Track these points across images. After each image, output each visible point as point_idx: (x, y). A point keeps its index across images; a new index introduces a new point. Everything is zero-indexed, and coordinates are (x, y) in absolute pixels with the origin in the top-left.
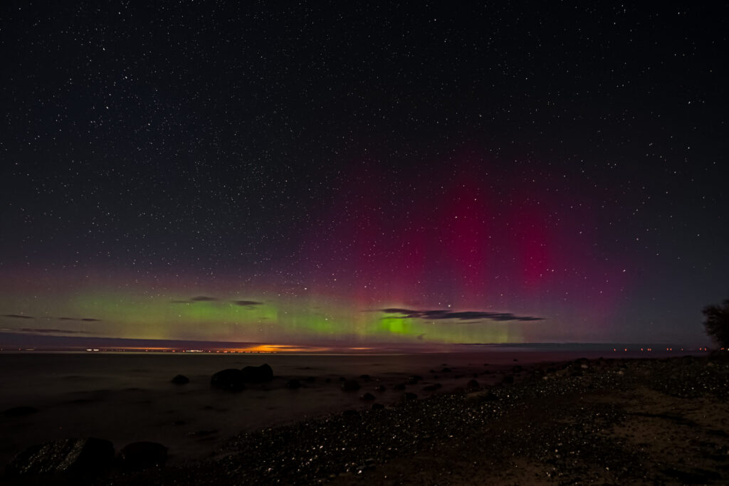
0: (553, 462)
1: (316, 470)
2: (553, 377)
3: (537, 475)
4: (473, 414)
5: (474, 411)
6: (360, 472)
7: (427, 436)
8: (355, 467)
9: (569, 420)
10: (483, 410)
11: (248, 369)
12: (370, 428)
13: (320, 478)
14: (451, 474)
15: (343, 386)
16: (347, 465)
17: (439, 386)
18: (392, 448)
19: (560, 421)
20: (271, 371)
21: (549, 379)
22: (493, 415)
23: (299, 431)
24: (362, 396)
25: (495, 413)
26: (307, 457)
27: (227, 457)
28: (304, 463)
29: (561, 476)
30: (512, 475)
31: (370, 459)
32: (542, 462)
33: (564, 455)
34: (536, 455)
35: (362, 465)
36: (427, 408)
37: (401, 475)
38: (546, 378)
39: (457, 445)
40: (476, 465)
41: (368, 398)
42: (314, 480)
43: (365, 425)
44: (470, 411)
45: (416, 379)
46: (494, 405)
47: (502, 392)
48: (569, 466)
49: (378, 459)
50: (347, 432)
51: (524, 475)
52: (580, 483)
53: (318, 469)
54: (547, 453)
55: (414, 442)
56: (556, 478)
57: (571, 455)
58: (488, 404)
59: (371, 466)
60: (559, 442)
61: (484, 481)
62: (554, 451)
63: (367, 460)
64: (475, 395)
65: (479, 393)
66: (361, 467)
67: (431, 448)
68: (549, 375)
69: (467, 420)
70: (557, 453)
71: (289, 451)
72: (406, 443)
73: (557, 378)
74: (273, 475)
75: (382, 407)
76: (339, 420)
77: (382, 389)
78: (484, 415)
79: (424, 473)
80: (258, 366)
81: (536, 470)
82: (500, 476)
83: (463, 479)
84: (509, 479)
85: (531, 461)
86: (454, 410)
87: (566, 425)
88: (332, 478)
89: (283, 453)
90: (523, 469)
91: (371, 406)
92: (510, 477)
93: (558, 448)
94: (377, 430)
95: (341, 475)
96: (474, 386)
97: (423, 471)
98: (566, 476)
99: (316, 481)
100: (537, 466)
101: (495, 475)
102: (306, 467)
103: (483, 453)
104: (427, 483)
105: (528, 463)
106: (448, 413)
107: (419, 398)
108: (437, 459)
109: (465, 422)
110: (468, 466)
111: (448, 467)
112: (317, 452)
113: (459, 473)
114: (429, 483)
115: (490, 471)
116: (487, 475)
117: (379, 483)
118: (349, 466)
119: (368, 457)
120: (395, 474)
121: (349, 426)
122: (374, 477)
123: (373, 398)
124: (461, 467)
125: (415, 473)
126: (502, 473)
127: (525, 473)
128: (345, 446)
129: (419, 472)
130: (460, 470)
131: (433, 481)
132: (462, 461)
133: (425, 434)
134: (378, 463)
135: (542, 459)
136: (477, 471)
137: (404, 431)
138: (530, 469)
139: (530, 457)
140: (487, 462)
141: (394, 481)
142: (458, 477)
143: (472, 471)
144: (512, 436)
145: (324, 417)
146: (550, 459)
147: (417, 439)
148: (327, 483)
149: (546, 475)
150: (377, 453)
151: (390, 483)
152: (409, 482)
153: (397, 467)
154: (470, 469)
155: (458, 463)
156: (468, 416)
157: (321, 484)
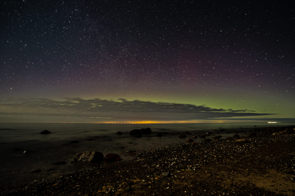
1: (176, 167)
3: (284, 178)
4: (240, 148)
5: (240, 147)
6: (194, 169)
8: (192, 167)
10: (245, 147)
11: (142, 129)
12: (194, 152)
13: (178, 170)
14: (237, 173)
15: (179, 136)
16: (188, 166)
17: (221, 137)
18: (206, 160)
19: (289, 154)
20: (151, 130)
21: (276, 135)
22: (250, 149)
23: (166, 153)
24: (188, 140)
25: (251, 149)
26: (171, 162)
27: (141, 160)
28: (171, 164)
30: (270, 177)
31: (198, 165)
32: (285, 172)
34: (281, 169)
35: (194, 166)
36: (217, 145)
37: (213, 172)
38: (274, 134)
39: (236, 161)
40: (248, 170)
41: (191, 141)
42: (176, 171)
43: (192, 151)
44: (239, 147)
45: (210, 133)
46: (249, 145)
47: (252, 140)
49: (201, 165)
50: (185, 153)
51: (276, 177)
53: (177, 167)
54: (286, 168)
55: (215, 159)
58: (247, 145)
59: (198, 167)
61: (255, 178)
62: (291, 168)
63: (196, 165)
64: (239, 140)
65: (241, 140)
67: (224, 162)
68: (275, 133)
69: (238, 151)
70: (293, 169)
71: (163, 159)
72: (211, 159)
73: (280, 134)
74: (159, 168)
75: (197, 144)
76: (180, 149)
77: (196, 137)
78: (245, 149)
79: (223, 172)
80: (145, 128)
81: (283, 176)
82: (263, 176)
83: (243, 176)
84: (268, 178)
85: (279, 171)
86: (230, 147)
88: (183, 171)
89: (161, 160)
90: (275, 174)
91: (193, 144)
92: (269, 177)
94: (197, 153)
95: (186, 170)
96: (238, 137)
97: (223, 171)
99: (177, 172)
100: (283, 174)
101: (260, 176)
102: (171, 166)
103: (251, 166)
104: (226, 176)
105: (277, 172)
106: (228, 148)
107: (212, 141)
108: (228, 167)
109: (237, 152)
110: (244, 171)
111: (235, 171)
112: (174, 160)
113: (241, 173)
114: (227, 176)
115: (256, 174)
116: (256, 176)
117: (204, 174)
118: (189, 167)
119: (196, 164)
120: (210, 171)
121: (185, 151)
122: (201, 172)
123: (193, 141)
124: (241, 171)
125: (219, 172)
126: (264, 175)
127: (276, 176)
128: (185, 159)
129: (221, 171)
130: (241, 172)
131: (229, 176)
132: (240, 168)
133: (219, 156)
134: (201, 166)
135: (285, 171)
136: (250, 173)
137: (209, 154)
138: (279, 175)
139: (277, 169)
140: (254, 170)
141: (210, 174)
142: (241, 175)
143: (247, 173)
144: (264, 159)
145: (174, 147)
146: (290, 171)
147: (216, 158)
148: (181, 172)
149: (290, 179)
150: (200, 162)
151: (208, 175)
152: (217, 175)
153: (210, 168)
154: (246, 172)
155: (239, 169)
156: (238, 149)
157: (179, 173)
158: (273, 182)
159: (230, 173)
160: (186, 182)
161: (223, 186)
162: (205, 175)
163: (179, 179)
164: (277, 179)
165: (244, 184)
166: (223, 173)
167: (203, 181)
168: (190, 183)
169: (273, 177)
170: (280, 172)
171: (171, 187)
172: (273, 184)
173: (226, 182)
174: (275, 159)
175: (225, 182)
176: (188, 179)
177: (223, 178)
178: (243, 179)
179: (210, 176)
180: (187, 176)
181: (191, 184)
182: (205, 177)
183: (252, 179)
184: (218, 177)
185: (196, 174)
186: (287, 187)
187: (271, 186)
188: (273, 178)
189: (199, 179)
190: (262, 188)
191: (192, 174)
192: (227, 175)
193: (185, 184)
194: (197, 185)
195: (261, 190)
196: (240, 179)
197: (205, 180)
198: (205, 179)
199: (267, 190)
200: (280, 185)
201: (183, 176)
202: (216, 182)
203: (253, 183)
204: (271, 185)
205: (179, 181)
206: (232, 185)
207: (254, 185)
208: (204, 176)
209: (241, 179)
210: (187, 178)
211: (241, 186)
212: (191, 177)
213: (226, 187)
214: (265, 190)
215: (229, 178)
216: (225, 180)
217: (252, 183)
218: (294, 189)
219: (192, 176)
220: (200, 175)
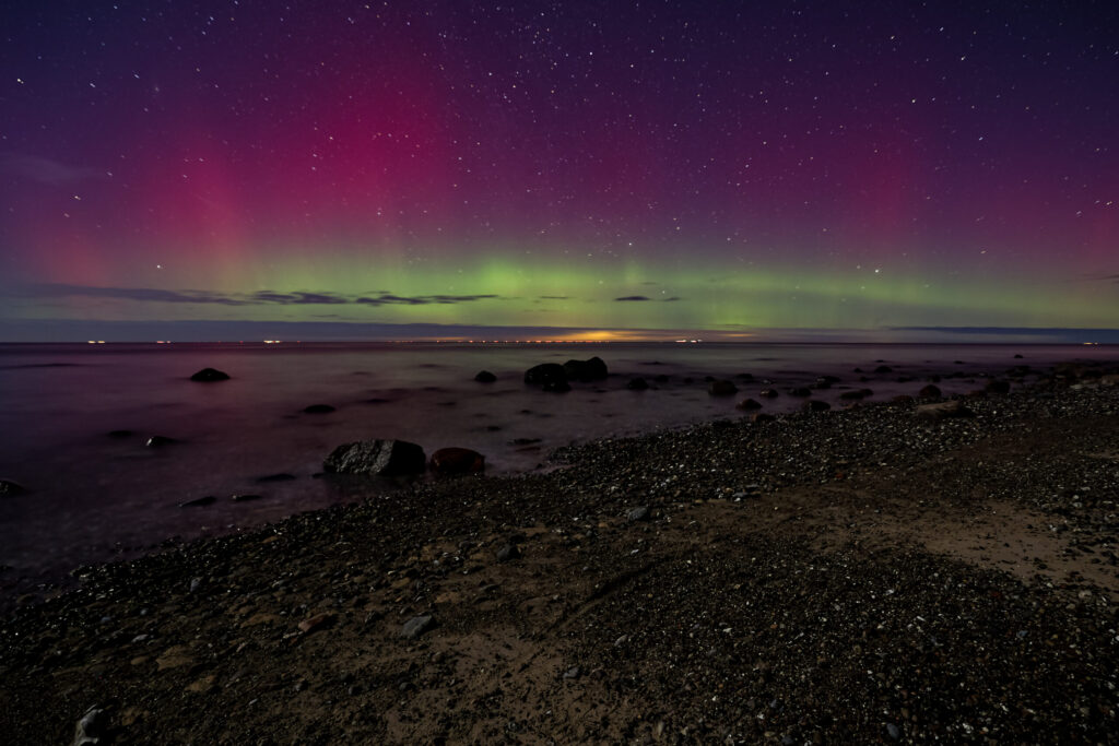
0: (1066, 512)
1: (675, 493)
2: (1094, 386)
3: (1030, 527)
4: (926, 435)
5: (928, 431)
6: (738, 499)
7: (843, 462)
8: (731, 493)
9: (1114, 454)
10: (945, 430)
11: (573, 363)
12: (753, 445)
13: (682, 502)
14: (880, 512)
15: (711, 388)
16: (718, 489)
17: (869, 393)
18: (787, 473)
19: (1092, 455)
20: (606, 367)
22: (962, 439)
23: (650, 446)
24: (741, 402)
25: (965, 437)
26: (663, 476)
28: (659, 484)
29: (1077, 533)
30: (985, 523)
31: (755, 486)
32: (1044, 510)
33: (1089, 504)
34: (1035, 500)
35: (741, 491)
36: (845, 423)
37: (800, 508)
38: (1077, 387)
39: (893, 476)
40: (922, 505)
41: (750, 405)
42: (673, 504)
43: (746, 442)
44: (920, 431)
45: (829, 381)
46: (965, 424)
47: (983, 406)
48: (1096, 520)
49: (765, 486)
50: (719, 449)
51: (1005, 525)
52: (1112, 545)
53: (678, 492)
54: (1055, 499)
55: (822, 468)
56: (1065, 534)
57: (1103, 506)
58: (955, 423)
59: (754, 493)
60: (1084, 485)
61: (934, 526)
62: (1071, 497)
63: (748, 486)
64: (932, 407)
65: (941, 406)
66: (741, 494)
67: (849, 478)
69: (913, 444)
70: (1077, 501)
71: (637, 468)
72: (808, 469)
73: (1101, 388)
74: (618, 495)
75: (772, 418)
76: (706, 434)
77: (773, 395)
78: (944, 439)
79: (836, 508)
81: (1031, 520)
82: (963, 522)
84: (978, 527)
85: (1024, 508)
86: (892, 429)
87: (1104, 461)
88: (698, 504)
89: (630, 470)
90: (1006, 516)
91: (754, 419)
92: (981, 525)
93: (1081, 493)
94: (762, 450)
95: (710, 501)
96: (932, 394)
97: (835, 505)
98: (1088, 533)
99: (676, 506)
100: (1034, 516)
101: (954, 521)
102: (661, 488)
103: (937, 490)
104: (839, 522)
105: (1017, 510)
106: (882, 432)
107: (832, 409)
108: (858, 493)
109: (910, 447)
110: (909, 505)
111: (876, 504)
112: (676, 471)
113: (894, 514)
114: (842, 520)
115: (945, 515)
116: (940, 520)
117: (765, 515)
118: (721, 491)
119: (750, 482)
120: (790, 506)
121: (721, 442)
122: (759, 507)
123: (758, 406)
124: (897, 506)
125: (822, 508)
126: (967, 518)
127: (1008, 522)
128: (715, 467)
129: (827, 506)
130: (894, 510)
131: (849, 520)
132: (898, 497)
133: (840, 459)
134: (765, 491)
135: (1043, 506)
136: (922, 512)
137: (806, 452)
138: (1018, 517)
139: (1022, 502)
140: (941, 502)
141: (788, 515)
142: (891, 517)
143: (915, 512)
144: (993, 471)
145: (684, 429)
146: (1060, 508)
147: (827, 464)
148: (690, 508)
149: (1049, 529)
150: (764, 479)
151: (782, 516)
152: (812, 517)
153: (794, 497)
154: (912, 509)
155: (893, 501)
156: (916, 437)
157: (682, 510)
158: (988, 538)
159: (857, 513)
160: (698, 535)
161: (817, 548)
162: (770, 517)
163: (680, 528)
164: (1004, 530)
165: (889, 542)
166: (831, 513)
167: (755, 534)
168: (710, 540)
169: (997, 525)
170: (1028, 510)
171: (647, 549)
172: (983, 543)
173: (833, 538)
174: (1031, 472)
175: (828, 537)
176: (707, 528)
177: (826, 526)
178: (892, 531)
179: (784, 521)
180: (708, 519)
181: (713, 542)
182: (767, 523)
183: (920, 530)
184: (812, 522)
185: (742, 513)
186: (1025, 551)
187: (975, 549)
188: (993, 526)
189: (746, 529)
190: (944, 555)
191: (728, 514)
192: (845, 518)
193: (692, 542)
194: (734, 544)
195: (938, 558)
196: (883, 528)
197: (767, 530)
198: (766, 527)
199: (956, 559)
200: (1007, 545)
201: (692, 519)
202: (801, 537)
203: (921, 540)
204: (977, 545)
205: (677, 532)
206: (850, 545)
207: (922, 545)
208: (767, 520)
209: (886, 529)
210: (705, 525)
211: (879, 547)
212: (720, 521)
213: (826, 550)
214: (950, 559)
215: (848, 527)
216: (832, 531)
217: (915, 542)
218: (1041, 557)
219: (725, 521)
220: (751, 518)
